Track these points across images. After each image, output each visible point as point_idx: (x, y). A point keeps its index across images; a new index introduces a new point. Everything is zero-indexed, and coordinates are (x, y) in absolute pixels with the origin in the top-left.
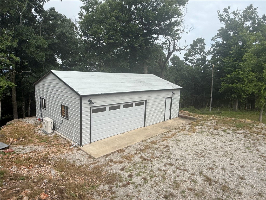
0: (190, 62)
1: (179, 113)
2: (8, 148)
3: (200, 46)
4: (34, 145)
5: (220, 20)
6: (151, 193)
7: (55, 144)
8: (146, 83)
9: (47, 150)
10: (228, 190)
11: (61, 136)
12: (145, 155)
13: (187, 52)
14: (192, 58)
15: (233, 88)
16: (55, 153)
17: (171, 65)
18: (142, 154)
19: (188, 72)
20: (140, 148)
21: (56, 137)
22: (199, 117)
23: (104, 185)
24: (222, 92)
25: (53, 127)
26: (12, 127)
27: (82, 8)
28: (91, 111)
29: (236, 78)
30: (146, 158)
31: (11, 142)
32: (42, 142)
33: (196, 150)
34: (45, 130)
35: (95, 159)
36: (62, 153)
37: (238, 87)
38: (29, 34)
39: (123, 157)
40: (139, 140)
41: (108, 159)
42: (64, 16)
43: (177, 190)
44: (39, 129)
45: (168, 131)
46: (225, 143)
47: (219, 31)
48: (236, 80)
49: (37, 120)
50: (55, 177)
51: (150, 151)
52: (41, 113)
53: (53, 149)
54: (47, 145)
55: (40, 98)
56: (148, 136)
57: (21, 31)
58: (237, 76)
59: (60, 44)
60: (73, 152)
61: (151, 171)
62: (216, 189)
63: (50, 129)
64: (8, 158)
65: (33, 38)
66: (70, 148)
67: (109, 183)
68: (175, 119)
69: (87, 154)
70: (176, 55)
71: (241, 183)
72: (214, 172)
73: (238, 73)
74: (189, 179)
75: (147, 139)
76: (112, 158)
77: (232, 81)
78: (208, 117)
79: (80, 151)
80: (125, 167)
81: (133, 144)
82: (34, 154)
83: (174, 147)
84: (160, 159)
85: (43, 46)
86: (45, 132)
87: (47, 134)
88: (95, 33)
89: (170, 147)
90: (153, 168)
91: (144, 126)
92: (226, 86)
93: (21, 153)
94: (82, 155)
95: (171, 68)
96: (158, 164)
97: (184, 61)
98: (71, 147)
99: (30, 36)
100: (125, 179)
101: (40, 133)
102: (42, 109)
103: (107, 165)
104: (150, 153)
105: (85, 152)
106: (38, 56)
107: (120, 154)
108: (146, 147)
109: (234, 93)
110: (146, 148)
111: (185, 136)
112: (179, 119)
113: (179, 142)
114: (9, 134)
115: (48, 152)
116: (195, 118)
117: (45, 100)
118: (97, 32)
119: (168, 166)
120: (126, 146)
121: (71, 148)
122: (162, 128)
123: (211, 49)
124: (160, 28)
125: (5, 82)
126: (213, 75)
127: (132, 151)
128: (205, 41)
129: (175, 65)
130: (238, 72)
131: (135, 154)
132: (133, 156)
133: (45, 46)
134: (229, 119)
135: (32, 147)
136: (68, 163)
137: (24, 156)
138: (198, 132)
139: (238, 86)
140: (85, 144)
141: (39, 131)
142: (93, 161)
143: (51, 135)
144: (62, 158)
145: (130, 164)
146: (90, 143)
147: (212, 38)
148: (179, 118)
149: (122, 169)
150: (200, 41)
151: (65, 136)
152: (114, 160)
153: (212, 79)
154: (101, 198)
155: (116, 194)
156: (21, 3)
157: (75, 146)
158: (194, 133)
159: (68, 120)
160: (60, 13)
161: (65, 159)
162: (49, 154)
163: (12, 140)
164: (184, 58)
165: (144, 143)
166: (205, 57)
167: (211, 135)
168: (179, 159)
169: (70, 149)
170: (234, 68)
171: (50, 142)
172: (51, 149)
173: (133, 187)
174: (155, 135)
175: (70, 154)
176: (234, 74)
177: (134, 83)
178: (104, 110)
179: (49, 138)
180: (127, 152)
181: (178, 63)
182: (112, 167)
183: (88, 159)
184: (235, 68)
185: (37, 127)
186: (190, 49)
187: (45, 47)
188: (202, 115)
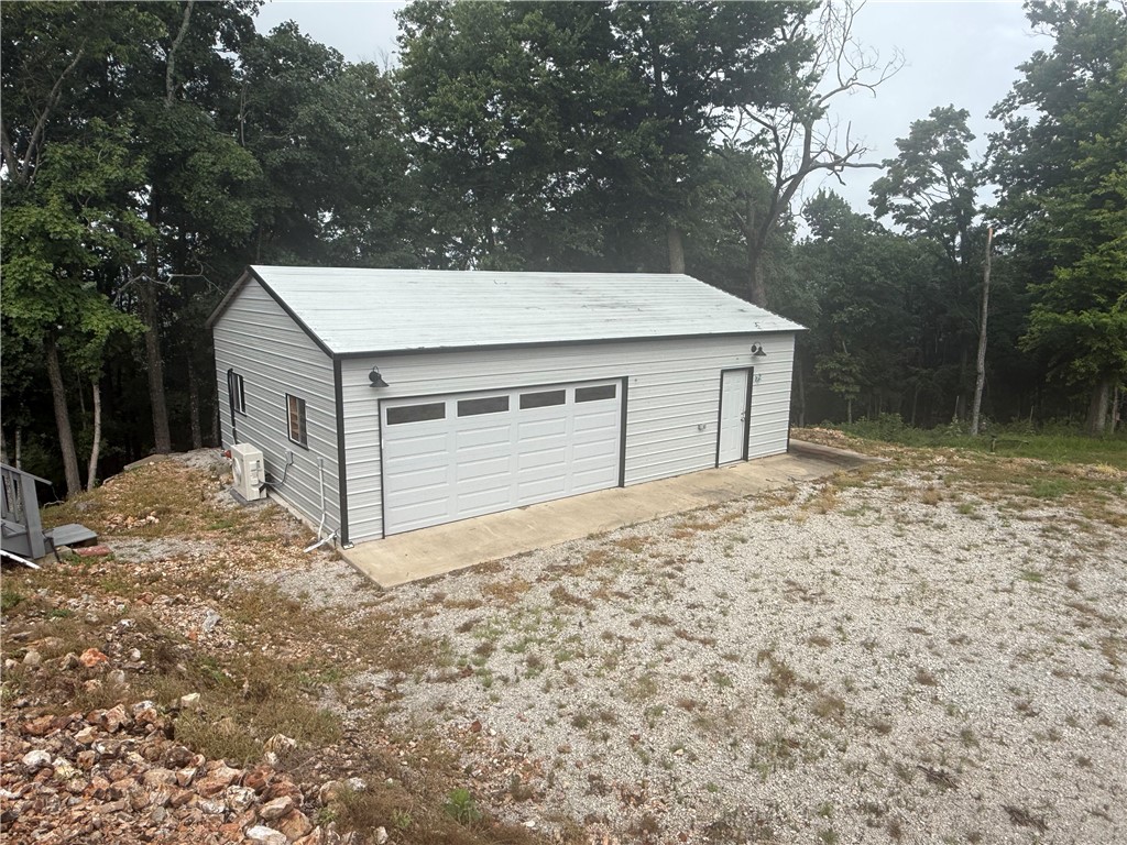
0: (899, 220)
1: (789, 437)
2: (93, 542)
3: (947, 142)
4: (185, 536)
5: (1029, 15)
6: (531, 707)
7: (259, 538)
8: (638, 308)
9: (221, 555)
10: (841, 714)
11: (287, 511)
12: (576, 585)
13: (884, 173)
14: (908, 202)
15: (1083, 330)
16: (248, 564)
17: (808, 238)
18: (567, 581)
19: (882, 265)
20: (567, 560)
21: (271, 514)
22: (884, 454)
23: (374, 672)
24: (1032, 351)
25: (263, 481)
26: (133, 479)
27: (402, 15)
28: (379, 415)
29: (1099, 281)
30: (576, 594)
31: (113, 526)
32: (214, 528)
33: (793, 577)
34: (240, 491)
35: (379, 588)
36: (271, 567)
37: (1106, 324)
38: (189, 132)
39: (488, 589)
40: (575, 531)
41: (427, 593)
42: (335, 51)
43: (636, 705)
44: (223, 488)
45: (713, 502)
46: (938, 552)
47: (1024, 68)
48: (1098, 292)
49: (223, 456)
50: (210, 636)
51: (602, 571)
52: (234, 431)
53: (245, 552)
54: (229, 538)
55: (228, 375)
56: (619, 521)
57: (161, 121)
58: (1103, 276)
59: (315, 165)
60: (313, 565)
61: (573, 639)
62: (794, 709)
63: (254, 486)
64: (85, 574)
65: (206, 145)
66: (306, 551)
67: (394, 667)
68: (766, 460)
69: (359, 573)
70: (832, 193)
71: (913, 695)
72: (823, 655)
73: (1110, 262)
74: (705, 671)
75: (612, 529)
76: (446, 590)
77: (1080, 299)
78: (923, 453)
79: (340, 562)
80: (477, 621)
81: (546, 545)
82: (174, 566)
83: (707, 561)
84: (627, 601)
85: (241, 175)
86: (237, 497)
87: (242, 504)
88: (447, 116)
89: (690, 561)
90: (585, 629)
91: (621, 484)
92: (1046, 322)
93: (132, 560)
94: (340, 576)
95: (807, 249)
96: (613, 617)
97: (873, 218)
98: (310, 549)
99: (197, 140)
100: (457, 659)
101: (220, 501)
102: (236, 414)
103: (417, 612)
104: (600, 579)
105: (353, 566)
106: (223, 214)
107: (478, 579)
108: (595, 559)
109: (1084, 352)
110: (590, 563)
111: (776, 523)
112: (788, 459)
113: (738, 547)
114: (114, 501)
115: (223, 561)
116: (864, 456)
117: (241, 378)
118: (456, 110)
119: (647, 626)
120: (515, 553)
121: (310, 552)
122: (693, 495)
123: (987, 156)
124: (728, 74)
125: (106, 317)
126: (987, 274)
127: (531, 569)
128: (968, 123)
129: (825, 235)
130: (1109, 254)
131: (539, 580)
132: (528, 587)
133: (247, 175)
134: (1020, 463)
135: (174, 544)
136: (281, 600)
137: (138, 569)
138: (841, 512)
139: (1104, 320)
140: (360, 541)
141: (221, 495)
142: (371, 596)
143: (256, 509)
144: (267, 581)
145: (503, 612)
146: (381, 536)
147: (995, 107)
148: (788, 456)
149: (466, 628)
150: (950, 120)
151: (302, 513)
152: (449, 597)
153: (987, 290)
154: (345, 707)
155: (402, 703)
156: (148, 16)
157: (326, 547)
158: (824, 512)
159: (307, 450)
160: (320, 42)
161: (276, 586)
162: (224, 567)
163: (119, 519)
164: (872, 203)
165: (594, 545)
166: (967, 195)
167: (893, 521)
168: (705, 604)
169: (303, 556)
170: (1090, 240)
171: (244, 530)
172: (238, 552)
173: (475, 686)
174: (653, 517)
175: (298, 572)
176: (1089, 265)
177: (585, 309)
178: (436, 412)
179: (244, 516)
180: (511, 572)
181: (842, 224)
182: (434, 619)
183: (356, 590)
184: (1094, 237)
185: (217, 479)
186: (897, 161)
187: (245, 178)
188: (901, 447)
